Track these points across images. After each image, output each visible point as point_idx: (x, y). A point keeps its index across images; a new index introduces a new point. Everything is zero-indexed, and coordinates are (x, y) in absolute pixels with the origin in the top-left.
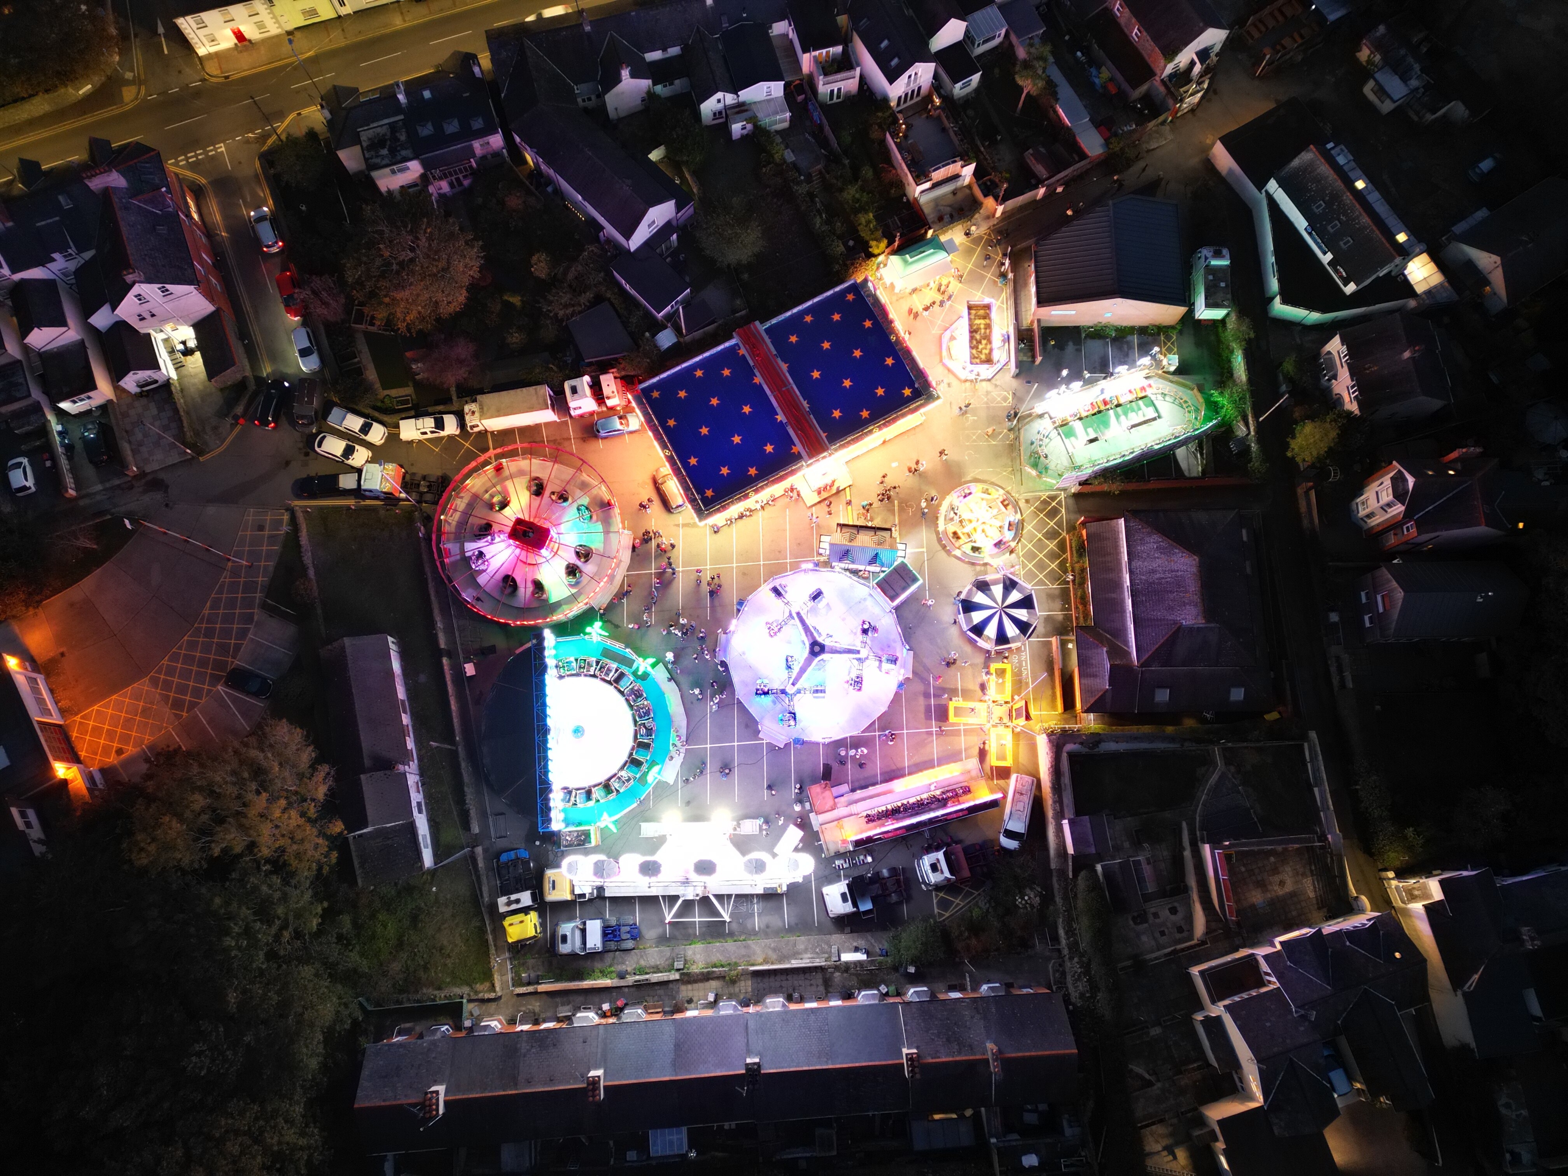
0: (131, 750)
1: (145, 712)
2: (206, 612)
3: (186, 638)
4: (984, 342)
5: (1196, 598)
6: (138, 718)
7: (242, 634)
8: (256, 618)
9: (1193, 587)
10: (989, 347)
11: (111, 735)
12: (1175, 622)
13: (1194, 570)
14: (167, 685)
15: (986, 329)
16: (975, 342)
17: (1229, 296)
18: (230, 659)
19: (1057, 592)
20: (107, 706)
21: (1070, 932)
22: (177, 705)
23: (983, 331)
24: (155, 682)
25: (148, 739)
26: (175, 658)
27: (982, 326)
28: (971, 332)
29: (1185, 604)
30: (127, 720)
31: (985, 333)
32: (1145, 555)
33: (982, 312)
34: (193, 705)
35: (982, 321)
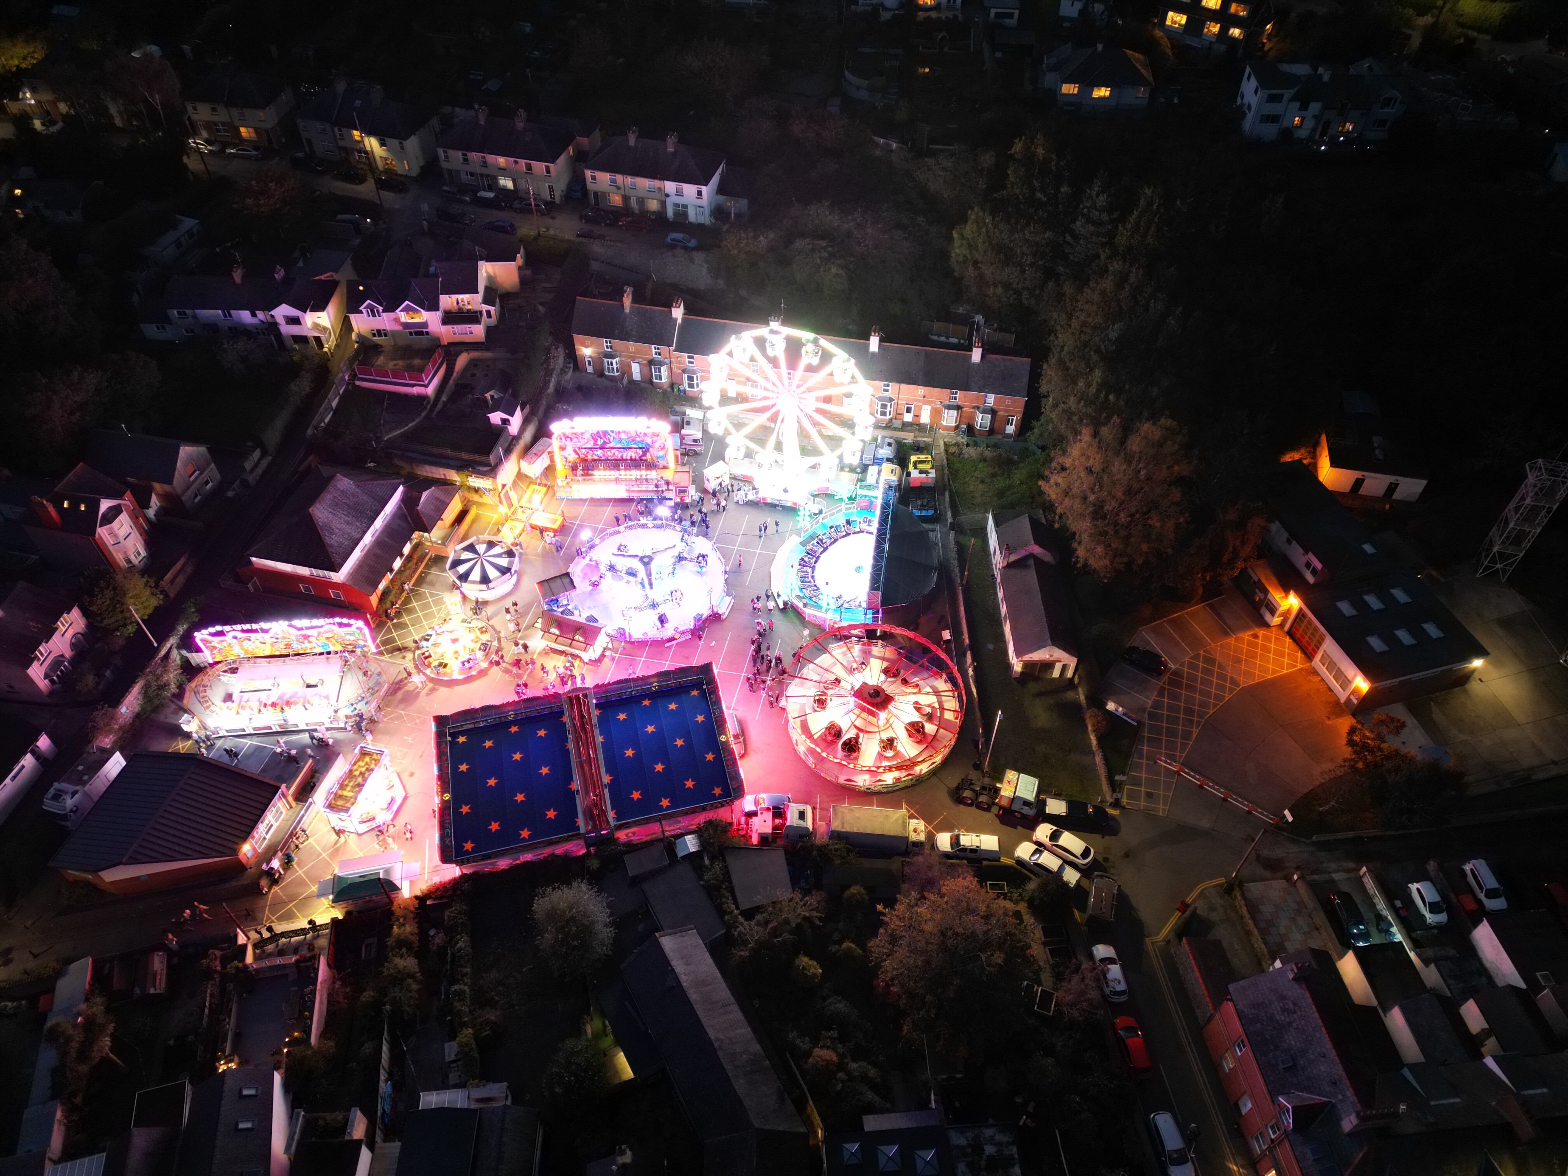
0: (1246, 636)
1: (1239, 661)
2: (1195, 732)
3: (1212, 712)
4: (357, 773)
5: (330, 488)
6: (1244, 657)
7: (1157, 705)
8: (1146, 716)
9: (328, 497)
10: (355, 767)
11: (1267, 650)
12: (358, 486)
13: (318, 505)
14: (1222, 677)
15: (347, 785)
16: (366, 775)
17: (85, 756)
18: (1167, 687)
19: (425, 586)
20: (1274, 671)
21: (546, 384)
22: (1210, 661)
23: (351, 784)
24: (1234, 682)
25: (1231, 641)
26: (1218, 698)
27: (349, 788)
28: (363, 785)
29: (342, 492)
30: (1255, 657)
31: (350, 781)
32: (346, 536)
33: (340, 803)
34: (1197, 657)
35: (345, 793)
